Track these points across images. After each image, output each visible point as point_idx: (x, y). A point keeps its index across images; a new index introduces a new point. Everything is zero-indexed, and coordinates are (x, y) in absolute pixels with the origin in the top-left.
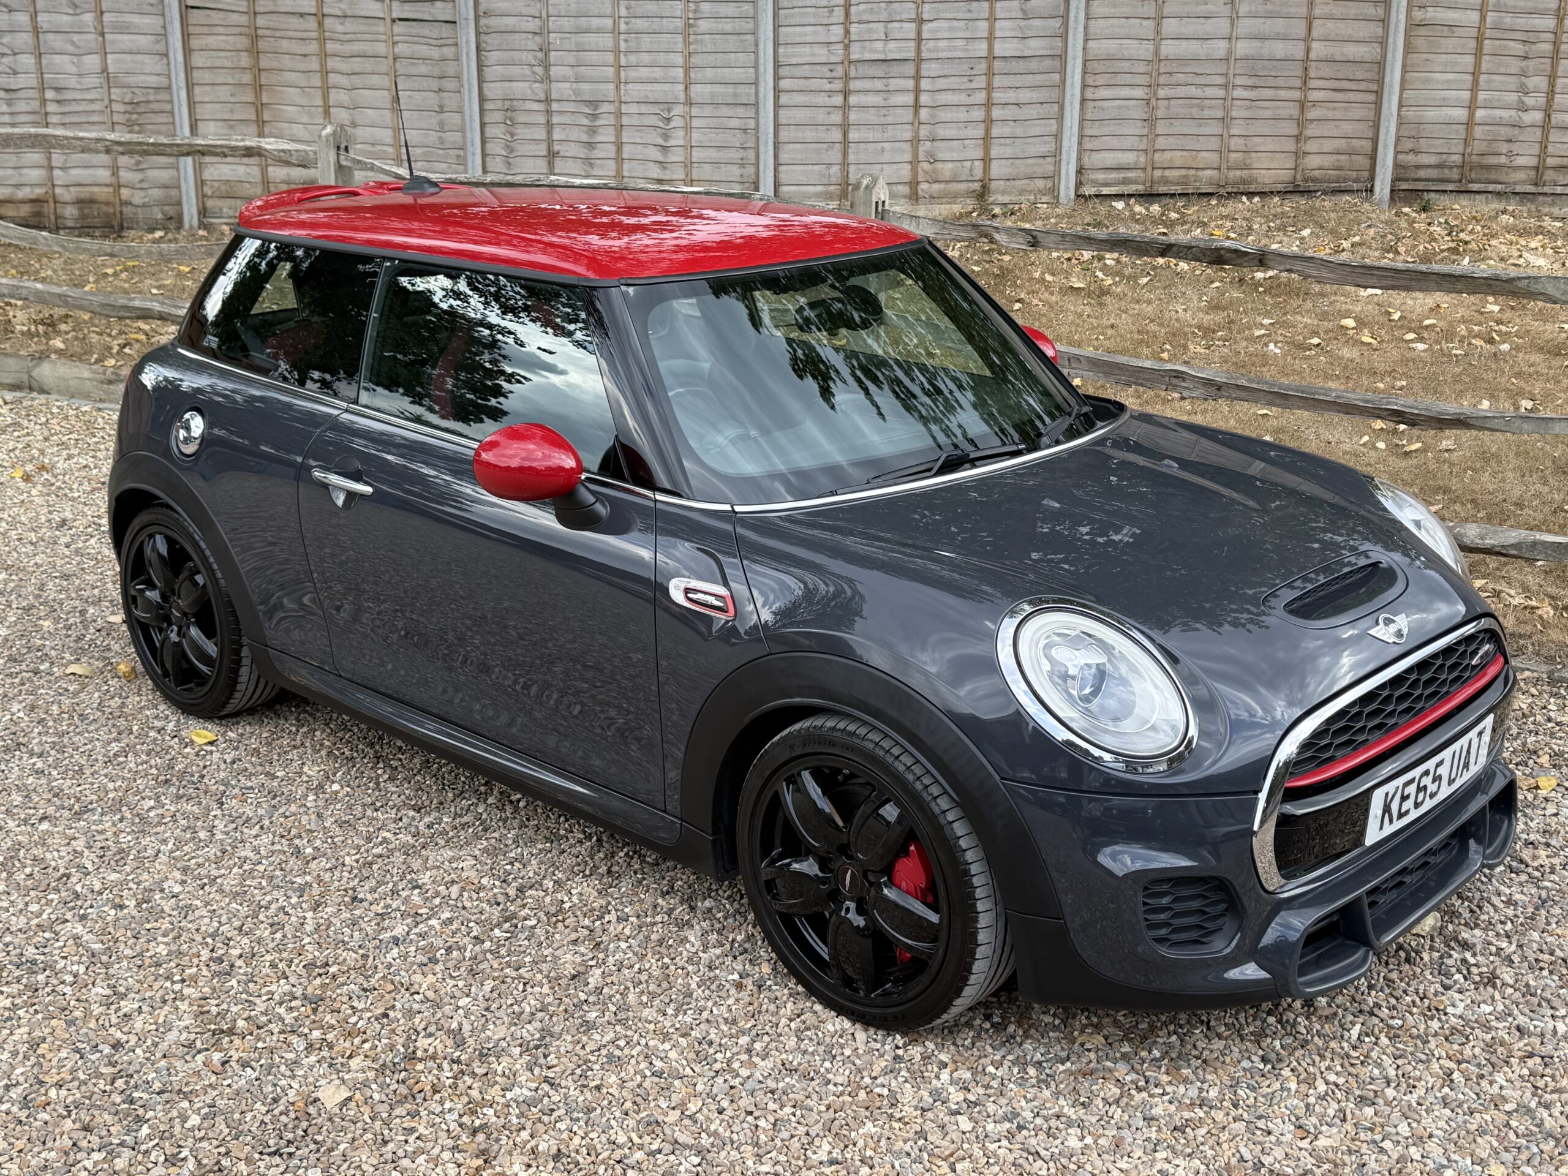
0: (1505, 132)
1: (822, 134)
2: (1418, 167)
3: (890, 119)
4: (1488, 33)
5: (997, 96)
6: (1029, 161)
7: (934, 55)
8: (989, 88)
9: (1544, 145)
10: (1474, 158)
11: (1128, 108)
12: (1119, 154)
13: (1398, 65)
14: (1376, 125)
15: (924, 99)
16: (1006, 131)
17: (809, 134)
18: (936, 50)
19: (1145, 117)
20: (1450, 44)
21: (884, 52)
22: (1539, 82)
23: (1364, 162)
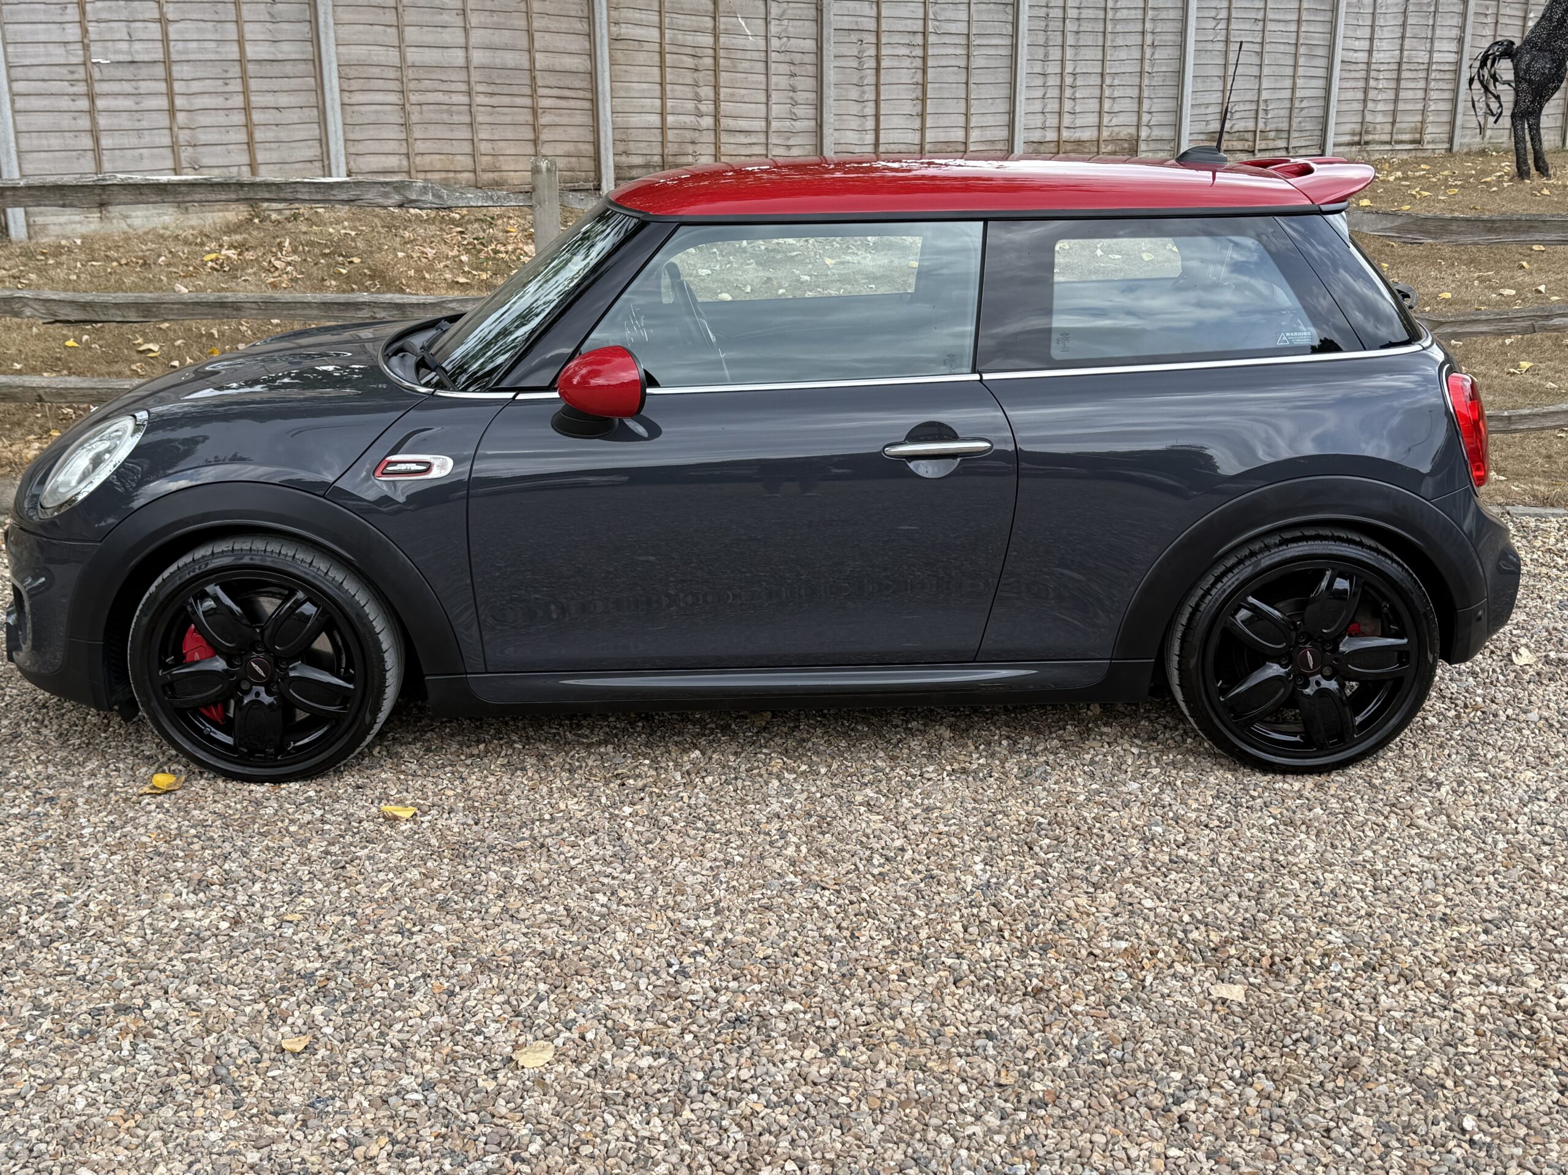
0: (689, 135)
1: (70, 141)
2: (631, 167)
3: (145, 124)
4: (668, 48)
5: (256, 100)
6: (297, 166)
7: (184, 58)
8: (246, 92)
9: (717, 145)
10: (670, 159)
11: (385, 113)
12: (383, 158)
13: (607, 75)
14: (596, 130)
15: (179, 102)
16: (270, 135)
17: (55, 142)
18: (186, 52)
19: (402, 121)
20: (641, 57)
21: (129, 53)
22: (707, 92)
23: (588, 164)
